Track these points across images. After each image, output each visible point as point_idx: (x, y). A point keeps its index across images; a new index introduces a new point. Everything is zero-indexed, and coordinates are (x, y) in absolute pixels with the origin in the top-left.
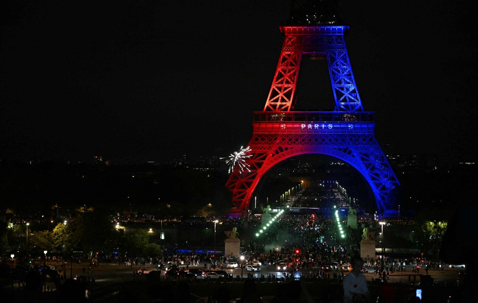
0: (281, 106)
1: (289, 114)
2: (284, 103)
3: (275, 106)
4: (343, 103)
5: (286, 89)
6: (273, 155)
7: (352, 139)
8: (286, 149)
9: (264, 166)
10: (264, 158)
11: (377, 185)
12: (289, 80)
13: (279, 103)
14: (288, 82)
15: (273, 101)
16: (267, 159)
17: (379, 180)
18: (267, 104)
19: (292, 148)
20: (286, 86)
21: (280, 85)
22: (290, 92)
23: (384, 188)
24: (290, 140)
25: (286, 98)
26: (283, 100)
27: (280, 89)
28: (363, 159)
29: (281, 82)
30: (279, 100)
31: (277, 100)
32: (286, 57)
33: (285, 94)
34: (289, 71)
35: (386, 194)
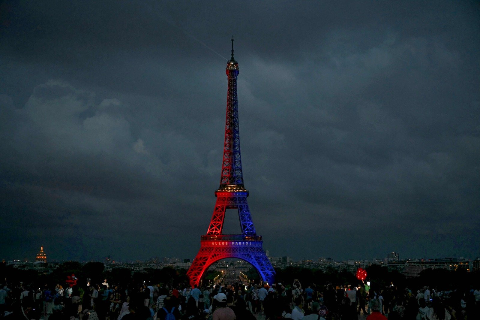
0: (215, 233)
1: (219, 237)
2: (217, 231)
3: (212, 233)
4: (246, 231)
5: (218, 224)
6: (211, 258)
7: (251, 250)
8: (218, 255)
9: (206, 264)
10: (207, 260)
11: (264, 273)
12: (219, 219)
13: (214, 231)
14: (219, 221)
15: (211, 230)
16: (208, 260)
17: (265, 271)
18: (208, 231)
19: (221, 254)
20: (218, 222)
21: (215, 222)
22: (220, 225)
23: (267, 275)
24: (220, 250)
25: (218, 229)
26: (216, 230)
27: (215, 224)
28: (256, 260)
29: (216, 221)
30: (214, 230)
31: (213, 230)
32: (218, 207)
33: (217, 227)
34: (219, 215)
35: (268, 278)
